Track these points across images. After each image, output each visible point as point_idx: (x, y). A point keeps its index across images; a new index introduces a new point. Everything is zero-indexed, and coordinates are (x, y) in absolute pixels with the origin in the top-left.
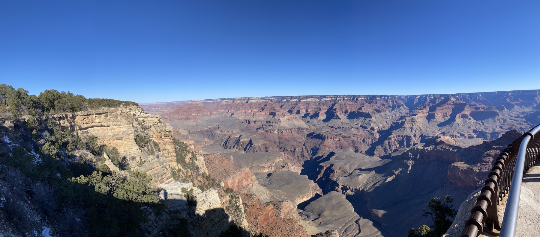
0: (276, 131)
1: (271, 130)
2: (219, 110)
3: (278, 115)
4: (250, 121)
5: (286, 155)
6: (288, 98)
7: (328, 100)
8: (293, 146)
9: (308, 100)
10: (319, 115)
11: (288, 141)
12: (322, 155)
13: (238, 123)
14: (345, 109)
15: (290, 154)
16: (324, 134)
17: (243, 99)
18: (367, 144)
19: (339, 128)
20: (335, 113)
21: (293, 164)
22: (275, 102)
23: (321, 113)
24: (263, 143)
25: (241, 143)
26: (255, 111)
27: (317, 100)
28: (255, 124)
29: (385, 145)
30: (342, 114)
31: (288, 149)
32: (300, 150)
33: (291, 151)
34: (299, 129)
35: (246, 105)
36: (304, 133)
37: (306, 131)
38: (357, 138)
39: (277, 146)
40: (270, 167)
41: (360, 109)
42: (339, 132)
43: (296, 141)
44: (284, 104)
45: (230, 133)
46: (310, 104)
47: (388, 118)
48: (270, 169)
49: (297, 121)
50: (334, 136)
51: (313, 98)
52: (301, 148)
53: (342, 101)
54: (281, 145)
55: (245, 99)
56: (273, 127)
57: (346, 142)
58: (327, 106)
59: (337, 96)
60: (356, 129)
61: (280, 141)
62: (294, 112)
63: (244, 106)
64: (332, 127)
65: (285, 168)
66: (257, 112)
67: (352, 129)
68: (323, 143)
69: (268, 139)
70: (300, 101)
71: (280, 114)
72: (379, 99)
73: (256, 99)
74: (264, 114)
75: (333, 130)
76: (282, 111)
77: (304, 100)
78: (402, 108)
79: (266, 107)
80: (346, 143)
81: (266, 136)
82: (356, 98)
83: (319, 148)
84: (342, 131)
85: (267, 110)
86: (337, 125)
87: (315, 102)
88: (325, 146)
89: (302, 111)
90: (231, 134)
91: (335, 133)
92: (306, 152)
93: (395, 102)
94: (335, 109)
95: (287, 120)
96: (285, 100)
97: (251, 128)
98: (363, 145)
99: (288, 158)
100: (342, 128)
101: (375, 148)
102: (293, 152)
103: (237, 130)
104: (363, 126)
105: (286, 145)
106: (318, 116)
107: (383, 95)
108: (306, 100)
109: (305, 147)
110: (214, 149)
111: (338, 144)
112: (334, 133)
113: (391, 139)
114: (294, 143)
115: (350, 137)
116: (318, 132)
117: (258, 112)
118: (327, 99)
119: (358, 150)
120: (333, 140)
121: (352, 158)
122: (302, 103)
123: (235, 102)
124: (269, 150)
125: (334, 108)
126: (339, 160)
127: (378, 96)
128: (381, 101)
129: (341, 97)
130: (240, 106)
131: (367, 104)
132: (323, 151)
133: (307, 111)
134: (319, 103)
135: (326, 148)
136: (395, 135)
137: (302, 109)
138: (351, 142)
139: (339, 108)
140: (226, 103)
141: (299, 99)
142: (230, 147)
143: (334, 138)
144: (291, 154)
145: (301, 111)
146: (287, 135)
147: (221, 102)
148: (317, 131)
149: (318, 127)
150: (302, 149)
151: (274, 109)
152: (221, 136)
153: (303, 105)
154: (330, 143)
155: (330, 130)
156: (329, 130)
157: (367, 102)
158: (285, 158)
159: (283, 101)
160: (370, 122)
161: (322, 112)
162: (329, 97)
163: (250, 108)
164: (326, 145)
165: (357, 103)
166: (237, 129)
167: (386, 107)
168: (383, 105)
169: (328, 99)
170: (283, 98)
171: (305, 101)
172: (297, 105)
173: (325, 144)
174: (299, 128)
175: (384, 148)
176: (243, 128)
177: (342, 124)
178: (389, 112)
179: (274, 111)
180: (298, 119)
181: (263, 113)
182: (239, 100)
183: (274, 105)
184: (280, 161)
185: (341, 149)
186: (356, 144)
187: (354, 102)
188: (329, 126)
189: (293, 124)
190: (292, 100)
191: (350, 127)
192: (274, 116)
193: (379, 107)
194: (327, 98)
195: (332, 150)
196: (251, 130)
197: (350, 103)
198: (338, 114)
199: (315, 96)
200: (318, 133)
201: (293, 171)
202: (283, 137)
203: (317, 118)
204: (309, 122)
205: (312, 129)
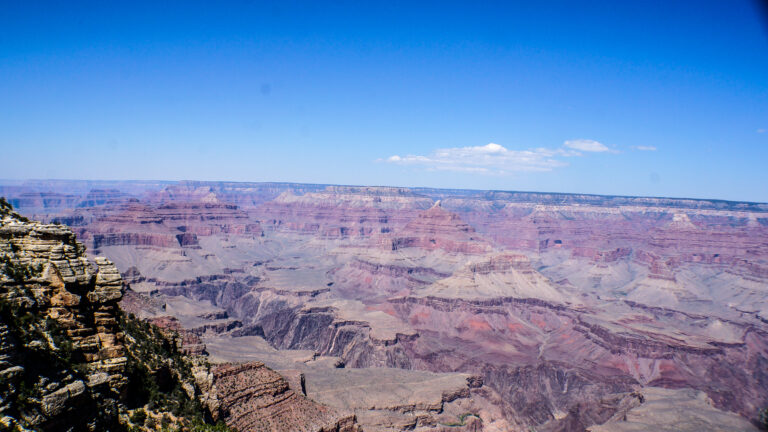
6: (500, 198)
7: (634, 214)
9: (569, 209)
11: (491, 339)
16: (613, 330)
19: (670, 313)
36: (545, 319)
42: (666, 329)
43: (517, 340)
49: (525, 277)
57: (691, 366)
59: (669, 202)
60: (733, 326)
61: (464, 338)
67: (718, 324)
75: (644, 320)
77: (555, 208)
80: (688, 369)
81: (416, 316)
86: (661, 301)
88: (612, 369)
91: (652, 331)
96: (490, 203)
97: (370, 287)
99: (485, 394)
100: (678, 314)
110: (244, 348)
112: (645, 329)
114: (509, 349)
116: (592, 319)
129: (684, 206)
146: (487, 319)
147: (278, 193)
148: (591, 315)
155: (637, 317)
156: (631, 318)
159: (481, 205)
162: (640, 204)
169: (638, 209)
170: (481, 197)
174: (530, 301)
176: (345, 285)
177: (682, 300)
190: (512, 205)
191: (708, 316)
194: (634, 204)
196: (370, 294)
199: (591, 195)
200: (593, 324)
204: (563, 282)
205: (574, 306)
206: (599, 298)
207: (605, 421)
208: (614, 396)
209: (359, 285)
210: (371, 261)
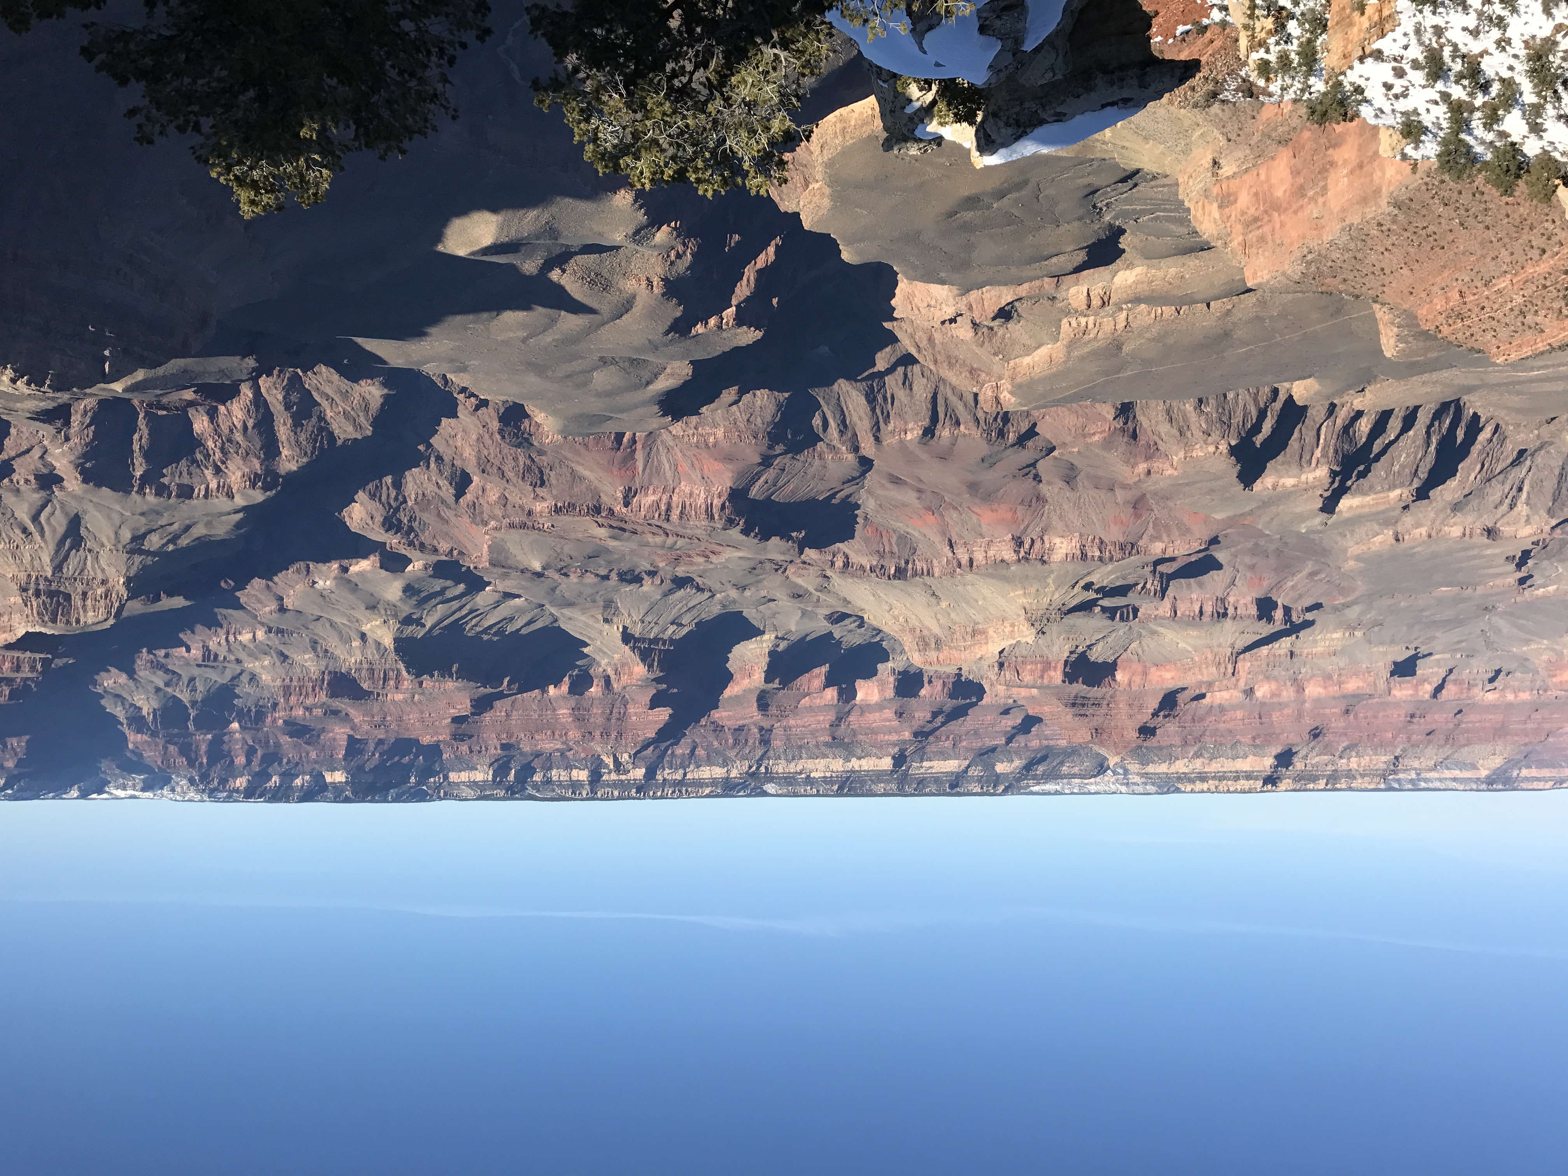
0: (1058, 556)
1: (1101, 559)
2: (1525, 696)
3: (1047, 665)
4: (1260, 618)
5: (986, 394)
6: (980, 780)
7: (710, 762)
8: (943, 457)
9: (838, 765)
10: (770, 665)
11: (973, 487)
12: (747, 397)
13: (1355, 602)
14: (585, 704)
15: (961, 398)
16: (735, 533)
17: (1314, 779)
18: (439, 459)
20: (657, 680)
21: (937, 336)
22: (1072, 752)
23: (758, 678)
24: (1157, 465)
25: (1318, 453)
26: (1225, 695)
27: (780, 767)
28: (1223, 600)
29: (302, 437)
30: (610, 672)
31: (976, 433)
32: (891, 427)
33: (958, 423)
34: (898, 569)
35: (1293, 738)
36: (866, 541)
37: (854, 558)
38: (504, 501)
39: (1055, 453)
40: (1096, 302)
41: (482, 705)
42: (633, 546)
43: (920, 491)
44: (1009, 740)
45: (1418, 525)
46: (828, 739)
47: (270, 630)
48: (1097, 291)
49: (917, 624)
50: (665, 525)
51: (809, 781)
52: (889, 441)
53: (609, 761)
54: (1025, 456)
55: (1305, 781)
56: (1088, 579)
57: (582, 479)
58: (718, 729)
59: (643, 789)
60: (512, 564)
61: (1029, 482)
62: (938, 684)
63: (1309, 723)
64: (681, 582)
65: (992, 308)
66: (1210, 684)
67: (537, 566)
68: (740, 475)
69: (1120, 495)
70: (900, 760)
71: (1032, 672)
72: (333, 770)
73: (1221, 777)
74: (1155, 675)
75: (677, 560)
76: (1024, 692)
77: (867, 764)
78: (147, 704)
79: (1144, 717)
80: (587, 473)
81: (1138, 516)
82: (512, 777)
83: (766, 441)
84: (607, 551)
85: (1136, 701)
86: (646, 597)
87: (795, 751)
88: (728, 458)
89: (882, 691)
90: (1408, 520)
91: (659, 540)
92: (855, 419)
93: (203, 748)
94: (655, 703)
95: (983, 632)
96: (1000, 768)
98: (469, 453)
99: (975, 374)
100: (614, 576)
101: (376, 423)
102: (941, 416)
103: (1354, 550)
104: (462, 587)
105: (988, 462)
106: (772, 654)
107: (303, 799)
108: (855, 764)
109: (856, 449)
111: (640, 465)
112: (671, 541)
113: (254, 480)
115: (558, 510)
116: (776, 549)
117: (1200, 684)
118: (718, 772)
119: (501, 419)
120: (675, 498)
121: (539, 369)
122: (881, 747)
123: (1382, 760)
124: (1110, 417)
125: (663, 714)
126: (632, 361)
127: (338, 795)
128: (313, 755)
129: (615, 785)
130: (1338, 724)
131: (426, 740)
132: (742, 425)
133: (848, 694)
134: (765, 742)
135: (725, 444)
136: (221, 503)
137: (880, 707)
138: (552, 477)
139: (631, 710)
140: (1464, 754)
141: (905, 774)
142: (1409, 421)
143: (669, 509)
144: (954, 400)
145: (890, 693)
146: (985, 529)
147: (1512, 763)
148: (778, 557)
149: (772, 585)
150: (877, 439)
151: (1077, 704)
152: (1496, 491)
153: (874, 732)
154: (696, 476)
155: (692, 564)
156: (701, 560)
157: (434, 751)
158: (996, 368)
159: (1018, 763)
160: (406, 609)
161: (746, 681)
162: (699, 784)
163: (1262, 712)
164: (718, 466)
165: (504, 747)
166: (1358, 558)
167: (280, 715)
168: (296, 729)
169: (705, 774)
170: (1019, 780)
171: (863, 762)
172: (916, 734)
173: (730, 467)
174: (900, 573)
175: (314, 420)
176: (1309, 566)
177: (609, 604)
178: (253, 678)
179: (1079, 688)
180: (908, 642)
181: (1168, 675)
182: (1350, 775)
183: (1083, 735)
184: (1028, 350)
185: (620, 436)
186: (515, 459)
187: (522, 754)
188: (699, 589)
189: (944, 604)
190: (953, 766)
191: (556, 576)
192: (1083, 656)
193: (336, 713)
194: (714, 782)
195: (677, 428)
197: (548, 745)
198: (640, 670)
199: (796, 795)
200: (775, 540)
201: (940, 292)
202: (1009, 515)
203: (783, 646)
204: (838, 618)
205: (812, 571)
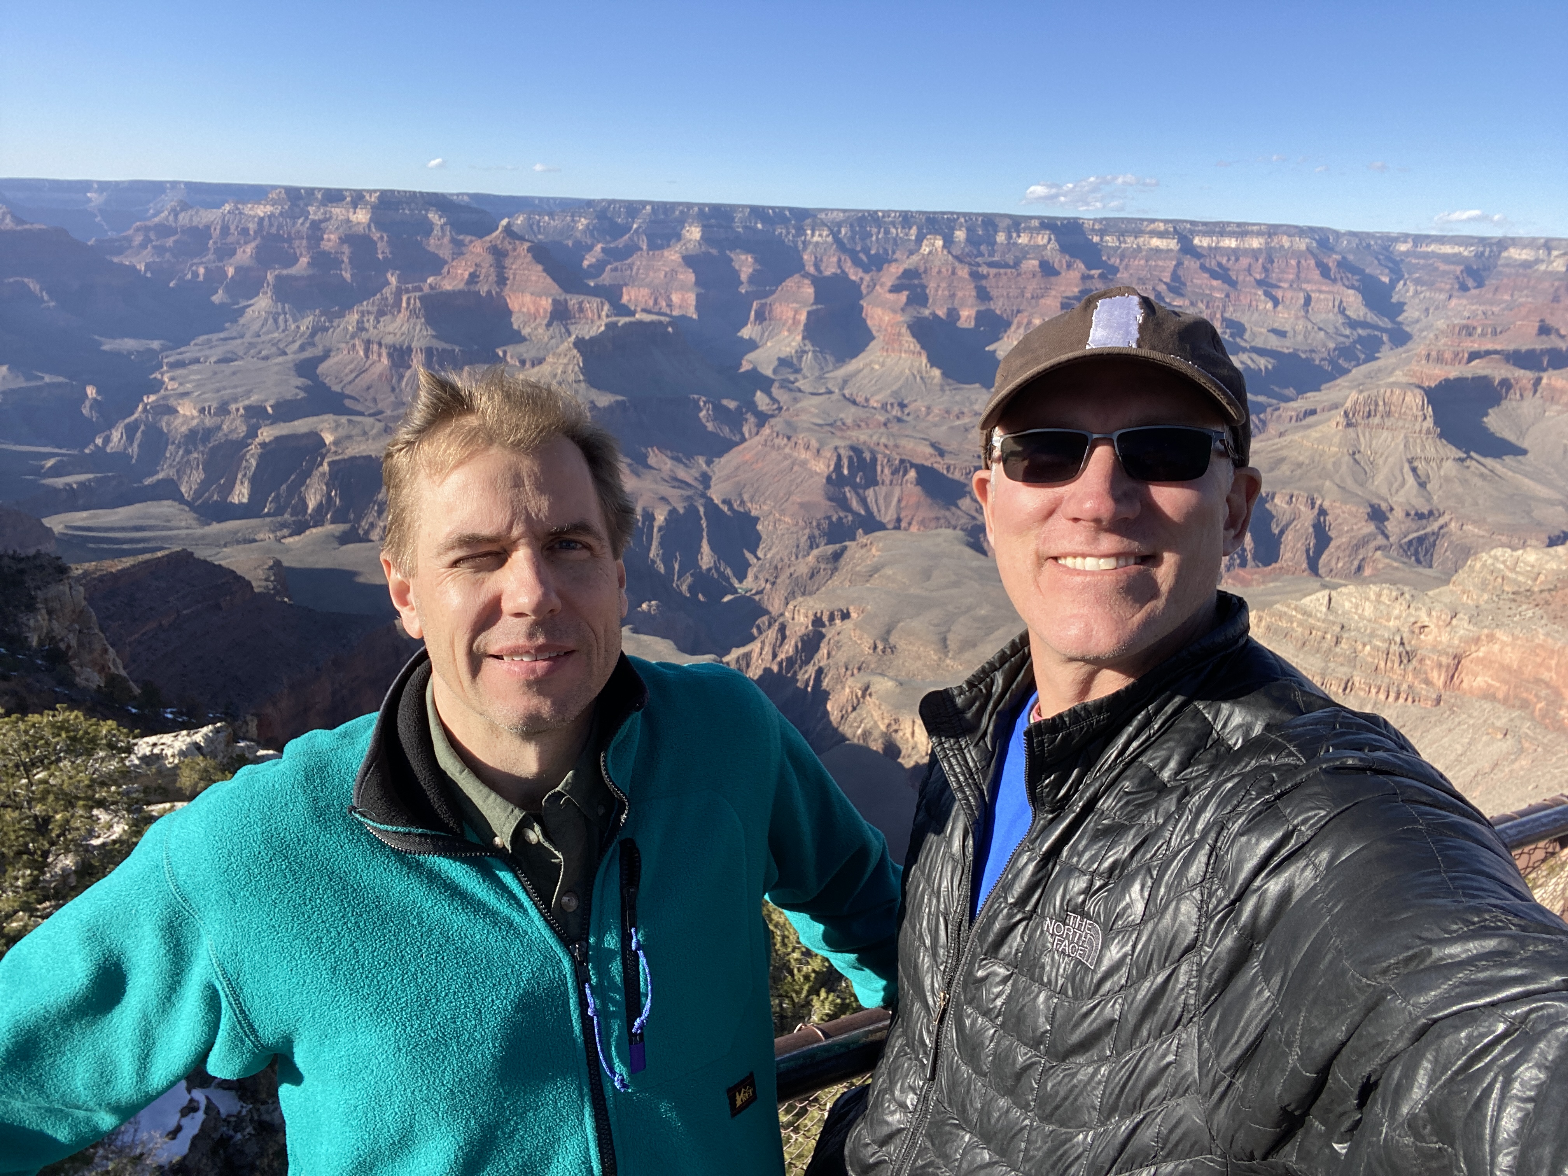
3: (562, 315)
50: (884, 453)
68: (817, 491)
71: (575, 310)
120: (872, 476)
154: (853, 493)
155: (864, 419)
156: (849, 422)
206: (800, 390)
207: (818, 589)
208: (831, 549)
209: (368, 388)
210: (389, 340)
